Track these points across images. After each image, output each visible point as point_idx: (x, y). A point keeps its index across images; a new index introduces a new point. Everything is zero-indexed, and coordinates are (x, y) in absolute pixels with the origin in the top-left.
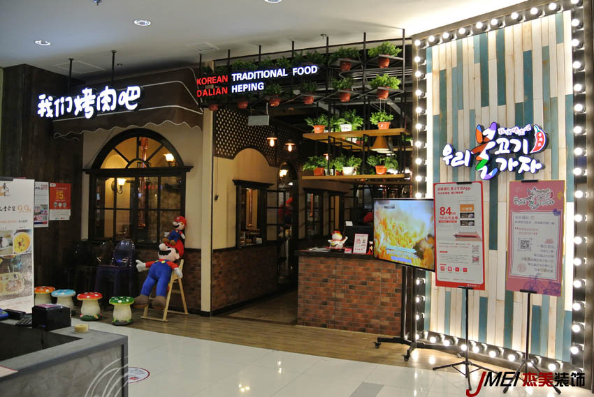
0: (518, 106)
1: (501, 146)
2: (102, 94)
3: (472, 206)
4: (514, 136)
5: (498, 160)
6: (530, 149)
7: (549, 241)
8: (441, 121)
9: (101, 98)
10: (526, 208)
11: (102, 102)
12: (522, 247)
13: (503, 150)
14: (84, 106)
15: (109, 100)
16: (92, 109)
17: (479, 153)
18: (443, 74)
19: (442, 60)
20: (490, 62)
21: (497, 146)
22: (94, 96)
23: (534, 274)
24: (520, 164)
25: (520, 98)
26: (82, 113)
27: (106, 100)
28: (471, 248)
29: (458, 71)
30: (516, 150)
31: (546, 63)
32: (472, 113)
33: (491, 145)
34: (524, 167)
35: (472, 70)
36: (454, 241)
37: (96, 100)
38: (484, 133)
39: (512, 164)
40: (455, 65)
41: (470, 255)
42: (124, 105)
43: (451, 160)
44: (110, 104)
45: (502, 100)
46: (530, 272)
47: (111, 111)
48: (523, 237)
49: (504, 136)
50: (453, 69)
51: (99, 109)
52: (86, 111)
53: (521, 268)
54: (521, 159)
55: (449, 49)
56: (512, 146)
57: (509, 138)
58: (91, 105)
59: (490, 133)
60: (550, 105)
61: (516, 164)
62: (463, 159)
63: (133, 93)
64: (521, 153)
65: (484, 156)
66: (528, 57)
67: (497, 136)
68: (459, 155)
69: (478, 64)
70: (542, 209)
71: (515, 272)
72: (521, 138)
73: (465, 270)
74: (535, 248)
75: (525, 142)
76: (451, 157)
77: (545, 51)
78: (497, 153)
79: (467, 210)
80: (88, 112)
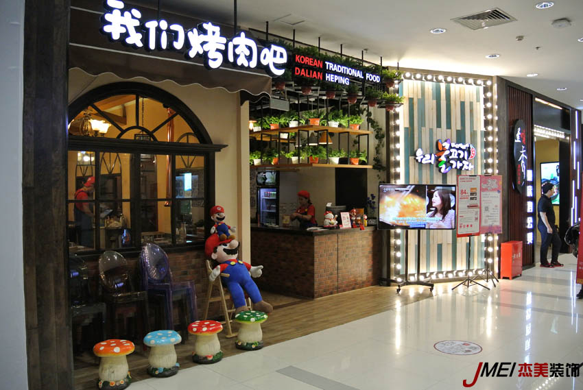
0: (457, 131)
1: (453, 154)
2: (236, 41)
3: (476, 189)
4: (460, 149)
5: (451, 162)
6: (468, 157)
7: (496, 206)
8: (410, 132)
9: (235, 47)
10: (486, 190)
11: (237, 51)
12: (486, 210)
13: (454, 156)
14: (206, 48)
15: (248, 53)
16: (220, 57)
17: (440, 157)
18: (411, 100)
19: (411, 91)
20: (442, 102)
21: (451, 154)
22: (224, 40)
23: (491, 223)
24: (463, 165)
25: (459, 128)
26: (204, 57)
27: (242, 51)
28: (474, 213)
29: (422, 102)
30: (461, 157)
31: (471, 111)
32: (431, 130)
33: (447, 152)
34: (465, 167)
35: (430, 104)
36: (467, 210)
37: (226, 45)
38: (443, 145)
39: (459, 165)
40: (420, 97)
41: (474, 216)
42: (268, 65)
43: (422, 159)
44: (249, 58)
45: (449, 126)
46: (489, 223)
47: (249, 68)
48: (486, 205)
49: (454, 148)
50: (418, 99)
51: (231, 59)
52: (210, 55)
53: (486, 221)
54: (464, 162)
55: (415, 86)
56: (459, 155)
57: (458, 149)
58: (218, 50)
59: (447, 145)
60: (473, 134)
61: (461, 165)
62: (430, 159)
63: (278, 55)
64: (464, 158)
65: (443, 158)
66: (463, 104)
67: (451, 147)
68: (428, 156)
69: (435, 101)
70: (493, 190)
71: (483, 224)
72: (464, 150)
73: (471, 226)
74: (491, 211)
75: (466, 152)
76: (422, 157)
77: (471, 103)
78: (450, 157)
79: (474, 191)
80: (215, 60)
